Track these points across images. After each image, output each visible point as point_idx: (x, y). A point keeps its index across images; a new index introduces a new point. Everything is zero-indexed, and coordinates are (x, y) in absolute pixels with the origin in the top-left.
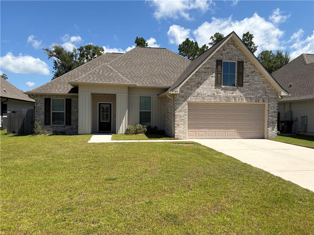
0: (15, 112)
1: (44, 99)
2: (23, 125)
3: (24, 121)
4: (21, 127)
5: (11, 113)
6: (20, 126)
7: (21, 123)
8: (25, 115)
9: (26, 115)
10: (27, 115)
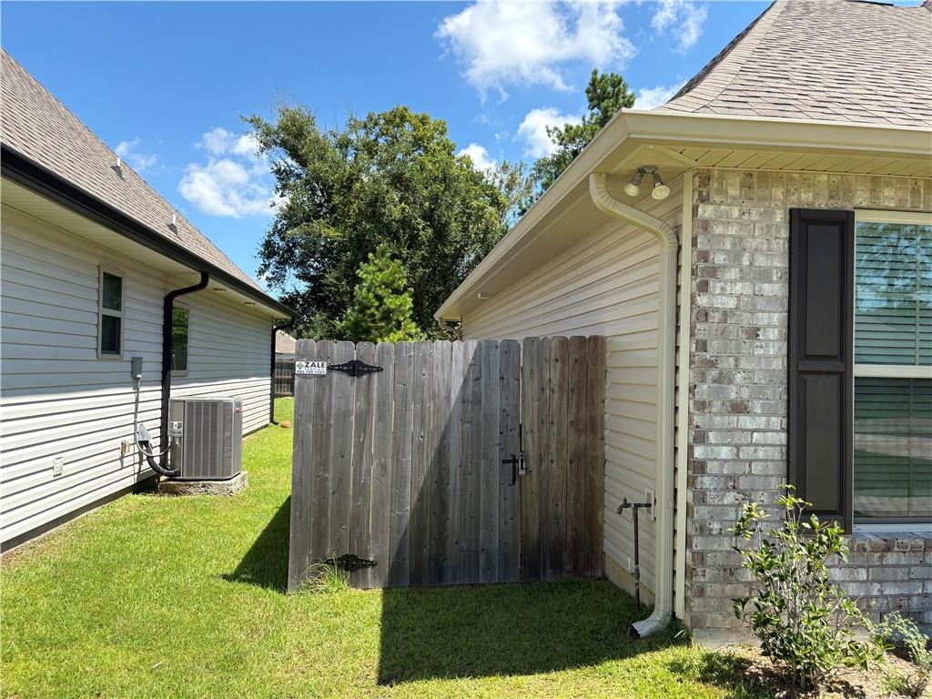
0: (371, 370)
1: (780, 217)
2: (435, 497)
3: (441, 454)
4: (418, 512)
5: (335, 375)
6: (409, 497)
7: (416, 468)
8: (454, 395)
9: (463, 400)
10: (471, 400)
